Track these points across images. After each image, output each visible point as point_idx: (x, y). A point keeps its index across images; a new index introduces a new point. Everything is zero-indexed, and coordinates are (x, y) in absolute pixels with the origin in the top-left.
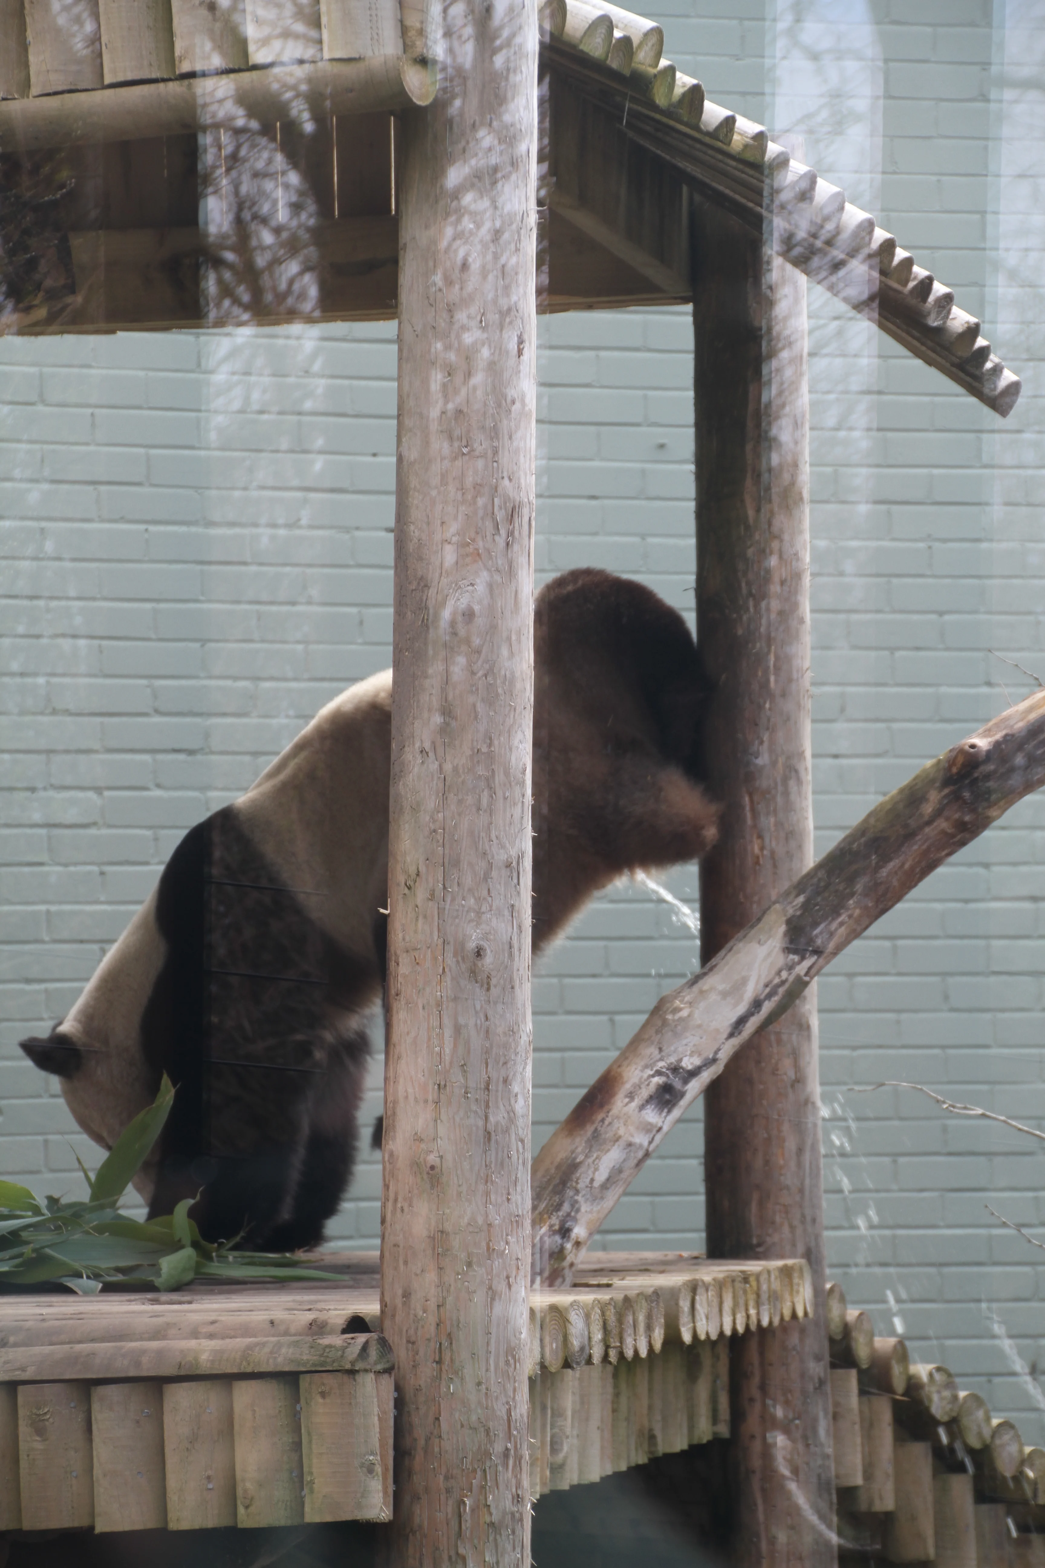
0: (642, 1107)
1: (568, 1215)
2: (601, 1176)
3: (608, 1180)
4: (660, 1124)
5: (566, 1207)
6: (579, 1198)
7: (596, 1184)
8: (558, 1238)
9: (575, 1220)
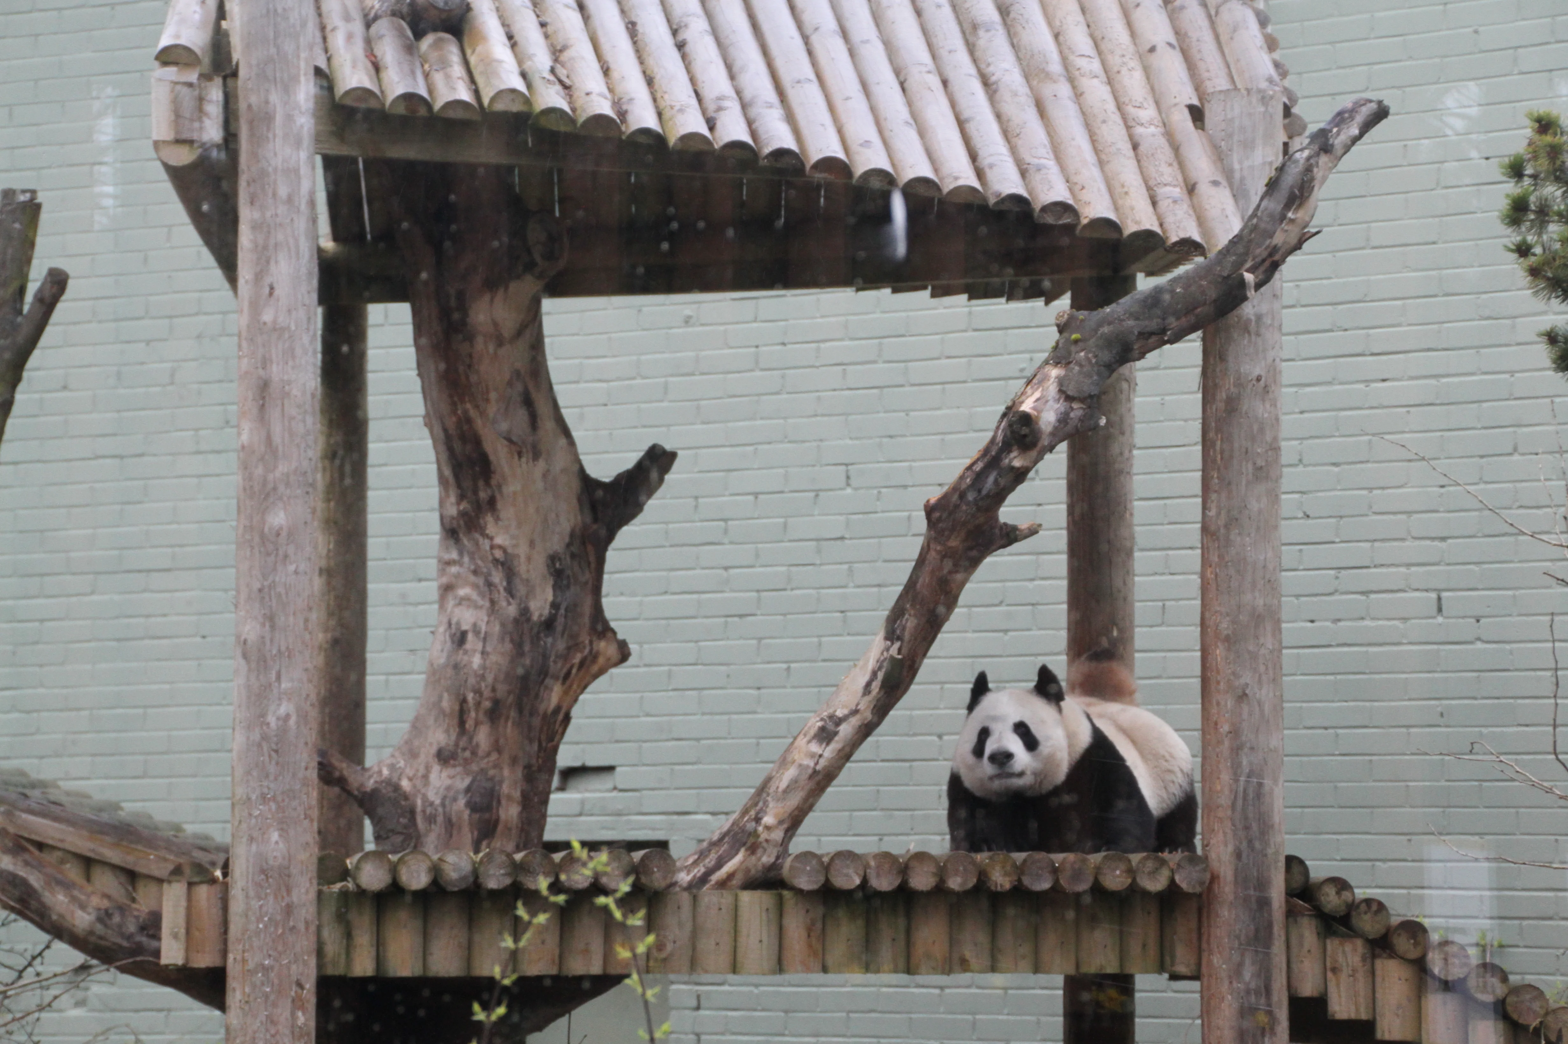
0: (809, 742)
1: (761, 809)
2: (783, 785)
3: (788, 787)
4: (820, 752)
5: (761, 804)
6: (769, 799)
7: (780, 790)
8: (753, 824)
9: (766, 813)
